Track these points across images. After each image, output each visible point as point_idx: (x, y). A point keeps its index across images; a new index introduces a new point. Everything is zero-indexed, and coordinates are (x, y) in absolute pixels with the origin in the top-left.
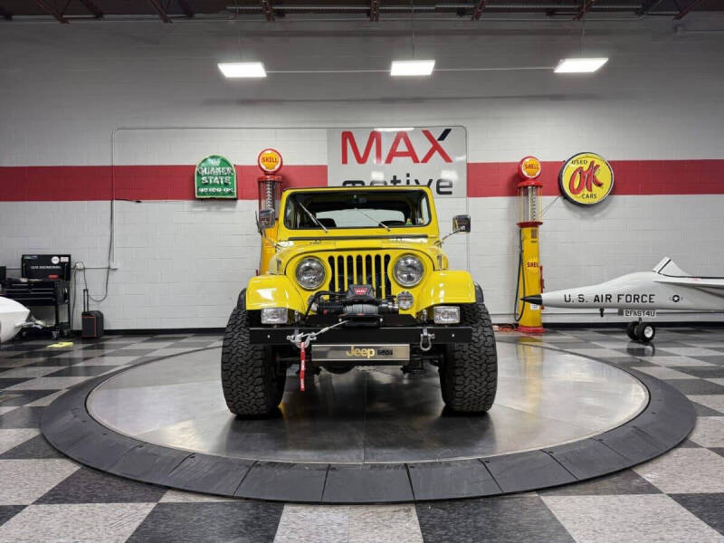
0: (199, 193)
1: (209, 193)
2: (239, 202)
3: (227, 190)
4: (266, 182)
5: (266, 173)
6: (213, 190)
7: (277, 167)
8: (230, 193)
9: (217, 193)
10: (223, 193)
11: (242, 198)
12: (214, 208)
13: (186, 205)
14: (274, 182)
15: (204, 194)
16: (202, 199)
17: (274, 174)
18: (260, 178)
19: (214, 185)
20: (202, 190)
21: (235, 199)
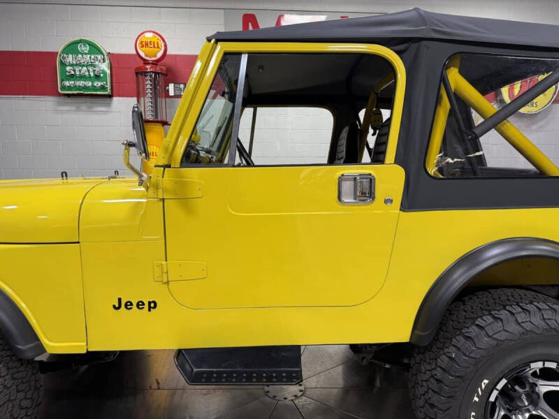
0: (63, 88)
1: (76, 87)
2: (115, 99)
3: (98, 84)
4: (145, 73)
5: (146, 62)
6: (81, 83)
7: (160, 55)
8: (103, 88)
9: (85, 88)
10: (94, 88)
11: (119, 95)
12: (84, 107)
13: (48, 102)
14: (156, 73)
15: (69, 88)
16: (69, 95)
17: (156, 63)
18: (137, 68)
19: (82, 77)
20: (67, 83)
21: (110, 96)
